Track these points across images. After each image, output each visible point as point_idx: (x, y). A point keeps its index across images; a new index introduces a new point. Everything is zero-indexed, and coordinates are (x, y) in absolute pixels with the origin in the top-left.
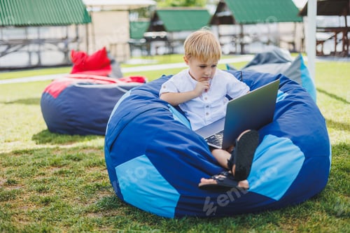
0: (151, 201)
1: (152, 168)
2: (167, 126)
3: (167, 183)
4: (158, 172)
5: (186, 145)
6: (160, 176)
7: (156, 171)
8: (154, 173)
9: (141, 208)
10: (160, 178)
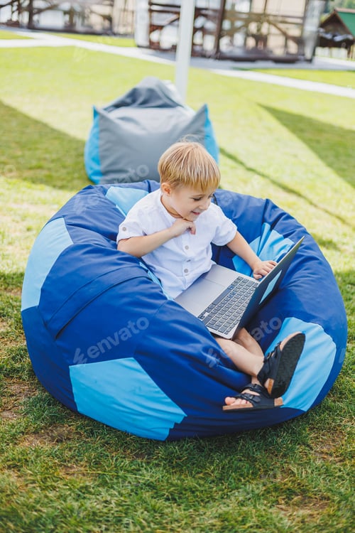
0: (134, 420)
1: (146, 377)
2: (162, 312)
3: (169, 400)
4: (155, 385)
5: (199, 346)
6: (159, 389)
7: (152, 382)
8: (149, 385)
9: (110, 425)
10: (158, 392)
